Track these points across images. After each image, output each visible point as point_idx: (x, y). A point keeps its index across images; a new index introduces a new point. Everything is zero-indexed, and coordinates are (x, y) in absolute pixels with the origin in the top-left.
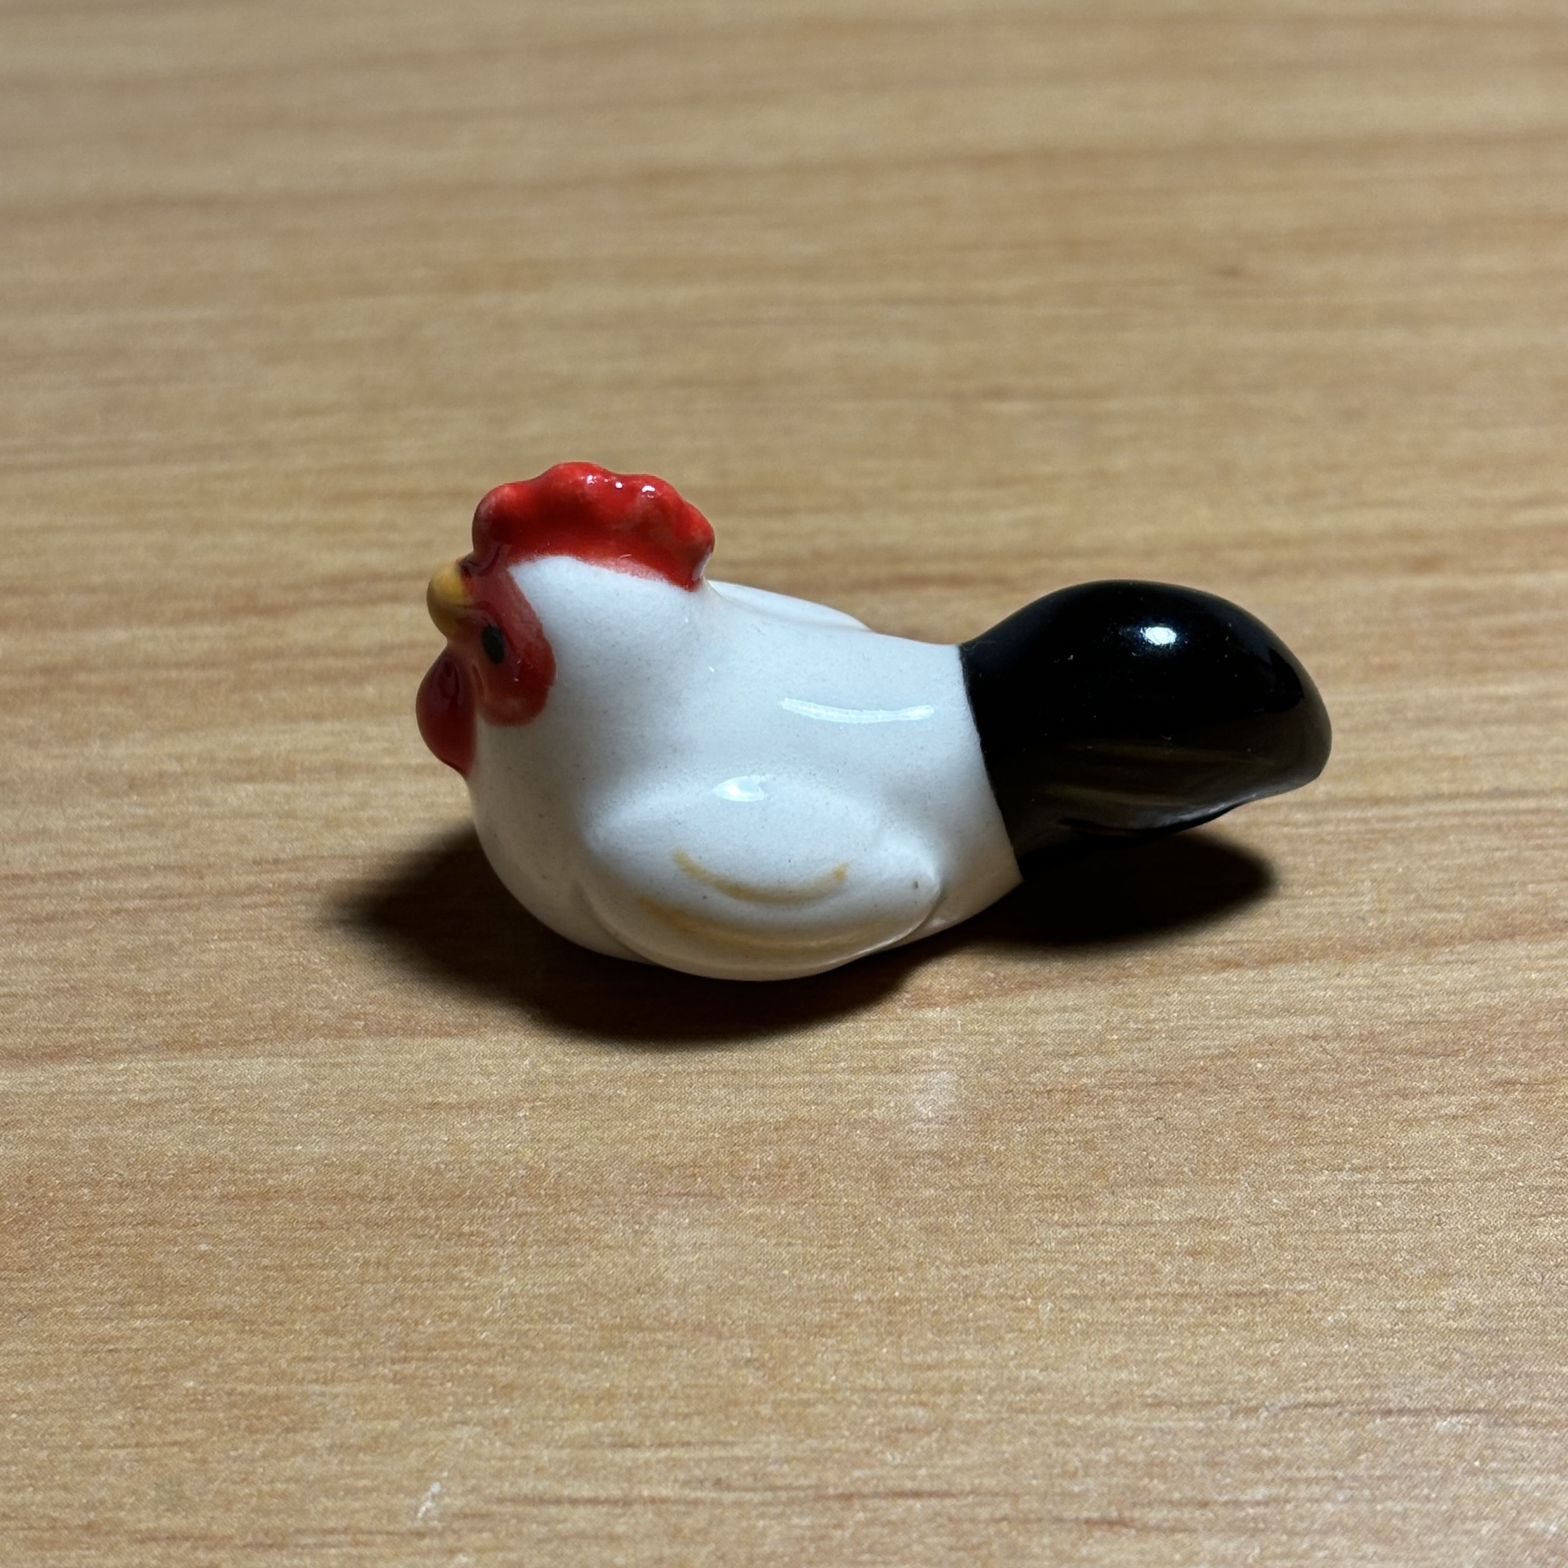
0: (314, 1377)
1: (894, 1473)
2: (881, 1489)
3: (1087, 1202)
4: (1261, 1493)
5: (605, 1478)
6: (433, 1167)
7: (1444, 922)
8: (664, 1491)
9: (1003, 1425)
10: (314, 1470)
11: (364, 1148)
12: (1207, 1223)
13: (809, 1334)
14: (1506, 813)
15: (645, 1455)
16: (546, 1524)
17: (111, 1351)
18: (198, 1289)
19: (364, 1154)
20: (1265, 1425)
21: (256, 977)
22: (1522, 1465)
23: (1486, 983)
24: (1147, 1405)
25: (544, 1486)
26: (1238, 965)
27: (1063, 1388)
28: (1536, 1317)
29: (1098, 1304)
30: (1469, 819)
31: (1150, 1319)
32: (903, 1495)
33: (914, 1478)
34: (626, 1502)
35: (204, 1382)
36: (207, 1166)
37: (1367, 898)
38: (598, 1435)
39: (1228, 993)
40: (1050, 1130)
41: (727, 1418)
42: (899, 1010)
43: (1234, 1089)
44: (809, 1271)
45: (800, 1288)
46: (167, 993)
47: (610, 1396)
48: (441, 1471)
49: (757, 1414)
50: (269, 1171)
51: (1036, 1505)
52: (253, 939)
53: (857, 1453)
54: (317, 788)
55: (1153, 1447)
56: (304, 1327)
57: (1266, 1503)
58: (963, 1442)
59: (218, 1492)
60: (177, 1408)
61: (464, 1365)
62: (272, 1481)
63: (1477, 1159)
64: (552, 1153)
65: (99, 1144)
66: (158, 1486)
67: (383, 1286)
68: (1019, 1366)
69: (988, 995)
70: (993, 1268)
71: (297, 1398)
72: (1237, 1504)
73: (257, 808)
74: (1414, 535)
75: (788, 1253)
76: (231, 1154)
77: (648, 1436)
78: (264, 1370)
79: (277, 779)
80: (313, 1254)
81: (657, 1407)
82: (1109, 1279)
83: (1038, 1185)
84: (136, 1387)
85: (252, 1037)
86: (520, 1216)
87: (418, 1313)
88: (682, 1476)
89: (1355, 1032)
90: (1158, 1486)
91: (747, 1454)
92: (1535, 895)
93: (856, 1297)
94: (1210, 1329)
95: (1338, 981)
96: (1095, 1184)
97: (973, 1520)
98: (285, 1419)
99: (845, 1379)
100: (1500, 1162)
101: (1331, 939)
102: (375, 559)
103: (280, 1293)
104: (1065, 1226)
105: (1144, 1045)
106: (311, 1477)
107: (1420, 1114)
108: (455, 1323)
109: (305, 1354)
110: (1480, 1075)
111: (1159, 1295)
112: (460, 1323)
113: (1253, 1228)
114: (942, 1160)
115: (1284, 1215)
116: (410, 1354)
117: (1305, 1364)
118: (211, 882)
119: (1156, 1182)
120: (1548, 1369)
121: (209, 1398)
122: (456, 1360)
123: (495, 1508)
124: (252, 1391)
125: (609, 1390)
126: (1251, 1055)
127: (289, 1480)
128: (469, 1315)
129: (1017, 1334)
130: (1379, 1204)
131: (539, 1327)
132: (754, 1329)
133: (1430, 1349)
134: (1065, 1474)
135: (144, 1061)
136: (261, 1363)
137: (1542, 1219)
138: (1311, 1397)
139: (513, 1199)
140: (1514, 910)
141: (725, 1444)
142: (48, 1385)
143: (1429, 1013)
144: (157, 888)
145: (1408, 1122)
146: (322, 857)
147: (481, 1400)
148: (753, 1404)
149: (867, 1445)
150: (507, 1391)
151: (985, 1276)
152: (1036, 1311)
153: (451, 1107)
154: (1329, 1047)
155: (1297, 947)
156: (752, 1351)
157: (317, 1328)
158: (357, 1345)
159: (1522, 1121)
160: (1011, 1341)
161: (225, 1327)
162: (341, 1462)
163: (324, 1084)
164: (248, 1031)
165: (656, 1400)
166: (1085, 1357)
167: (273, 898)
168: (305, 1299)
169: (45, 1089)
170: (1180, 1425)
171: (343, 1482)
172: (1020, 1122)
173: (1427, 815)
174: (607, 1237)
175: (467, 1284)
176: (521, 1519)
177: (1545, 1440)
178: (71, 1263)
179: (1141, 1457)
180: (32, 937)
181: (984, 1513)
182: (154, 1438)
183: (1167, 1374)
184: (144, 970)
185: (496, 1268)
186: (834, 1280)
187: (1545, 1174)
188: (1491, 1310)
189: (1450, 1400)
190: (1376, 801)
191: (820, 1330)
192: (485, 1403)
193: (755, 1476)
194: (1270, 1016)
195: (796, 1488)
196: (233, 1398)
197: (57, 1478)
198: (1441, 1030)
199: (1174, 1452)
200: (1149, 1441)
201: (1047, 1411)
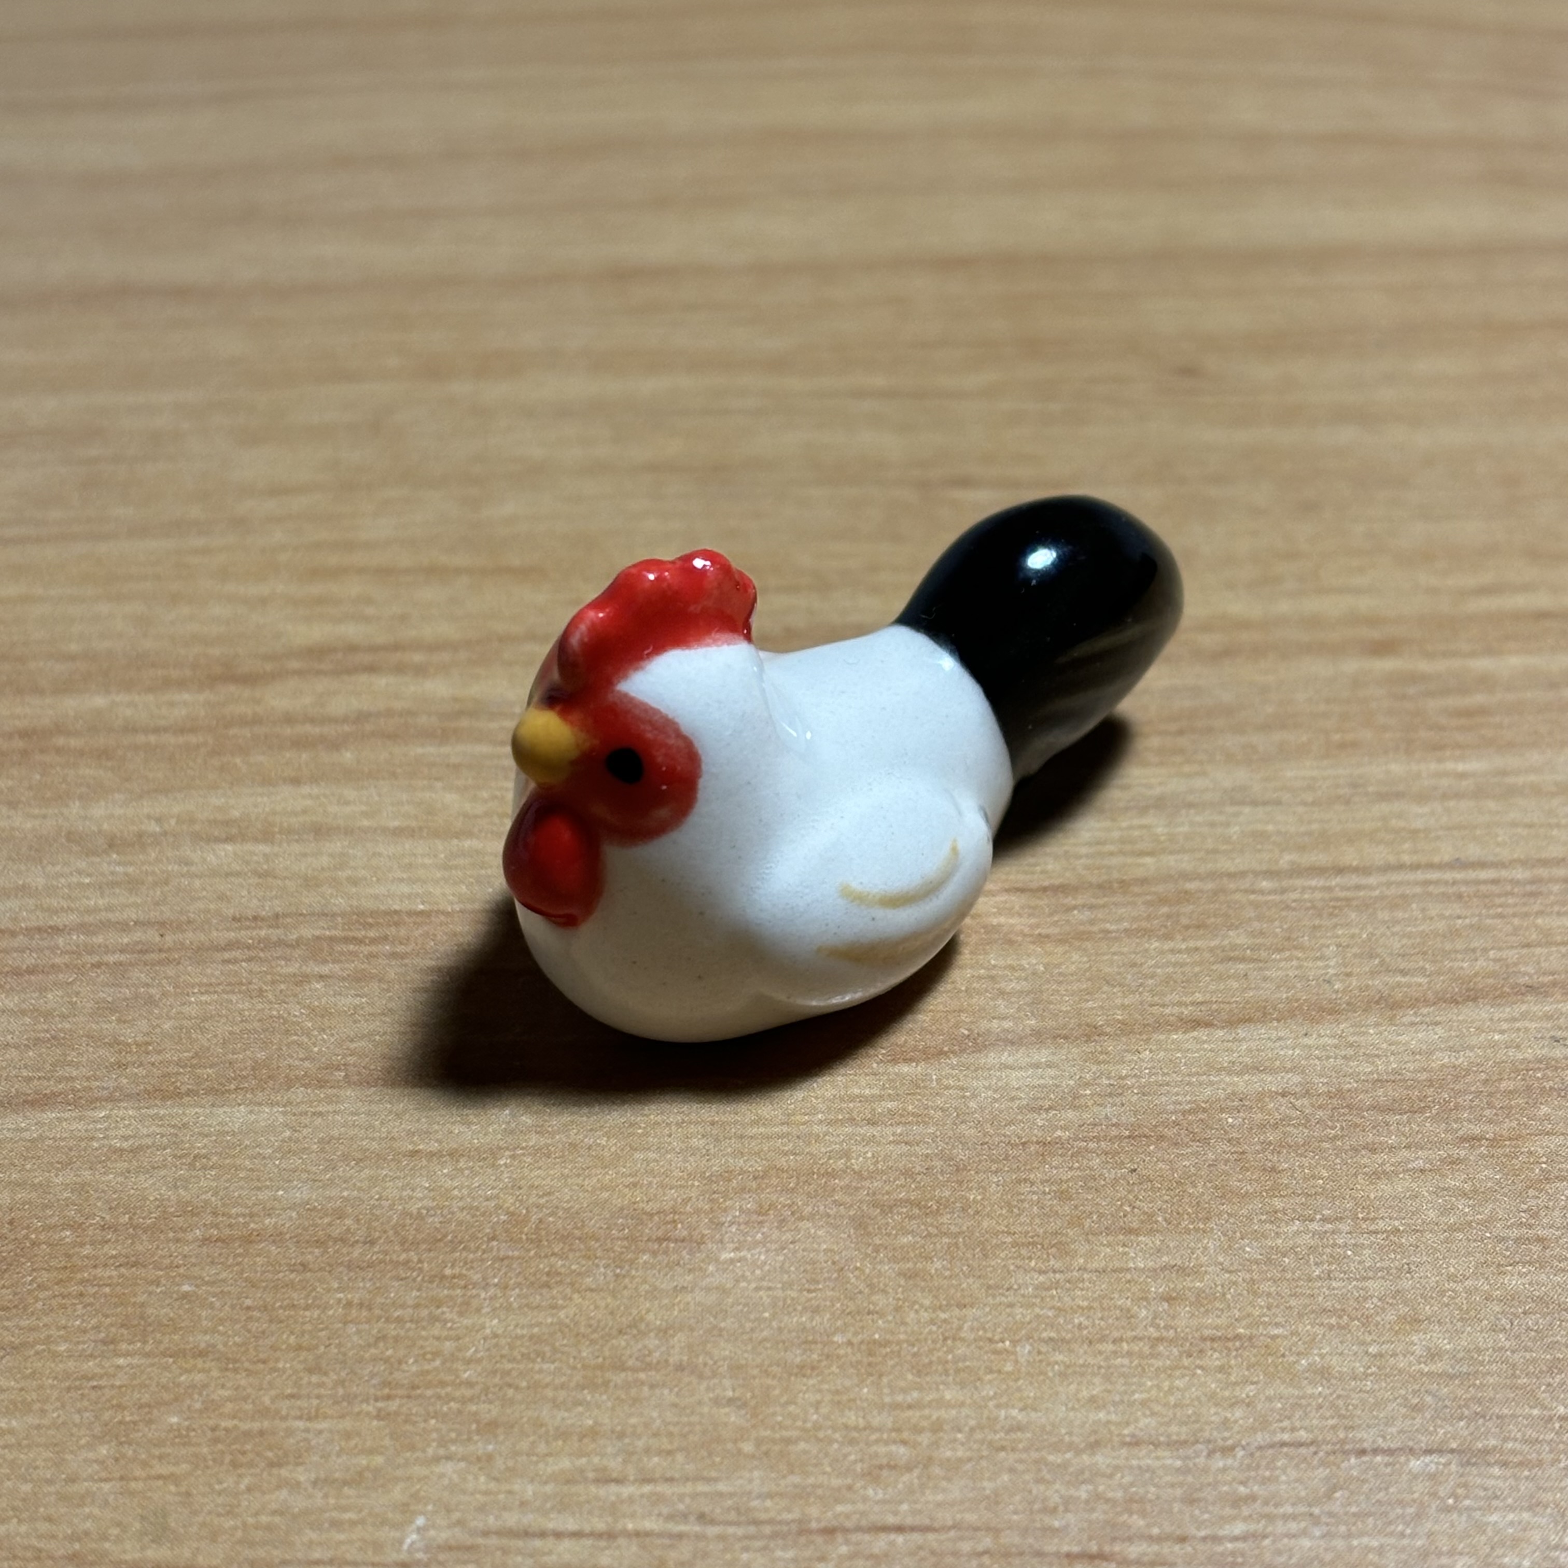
0: (299, 1413)
1: (876, 1508)
2: (864, 1523)
3: (1063, 1250)
4: (1239, 1528)
5: (590, 1512)
6: (415, 1212)
7: (1409, 986)
8: (649, 1525)
9: (984, 1463)
10: (298, 1503)
11: (345, 1194)
12: (1182, 1271)
13: (790, 1375)
14: (1466, 883)
15: (627, 1491)
16: (531, 1556)
17: (94, 1387)
18: (181, 1328)
19: (346, 1199)
20: (1241, 1464)
21: (237, 1029)
22: (1495, 1503)
23: (1451, 1044)
24: (1124, 1444)
25: (529, 1519)
26: (1208, 1025)
27: (1043, 1428)
28: (1506, 1361)
29: (1075, 1346)
30: (1431, 888)
31: (1126, 1361)
32: (886, 1529)
33: (896, 1513)
34: (610, 1535)
35: (188, 1419)
36: (189, 1210)
37: (1332, 963)
38: (582, 1471)
39: (1197, 1051)
40: (1025, 1180)
41: (710, 1454)
42: (875, 1065)
43: (1206, 1141)
44: (789, 1314)
45: (780, 1330)
46: (148, 1044)
47: (593, 1433)
48: (426, 1505)
49: (740, 1451)
50: (251, 1215)
51: (1017, 1540)
52: (233, 992)
53: (839, 1489)
54: (296, 848)
55: (1132, 1484)
56: (288, 1365)
57: (1244, 1538)
58: (944, 1478)
59: (203, 1525)
60: (160, 1443)
61: (447, 1403)
62: (256, 1514)
63: (1445, 1211)
64: (533, 1200)
65: (81, 1188)
66: (143, 1518)
67: (367, 1327)
68: (998, 1406)
69: (963, 1051)
70: (970, 1312)
71: (282, 1434)
72: (1216, 1539)
73: (236, 867)
74: (1373, 621)
75: (768, 1296)
76: (213, 1199)
77: (631, 1472)
78: (249, 1407)
79: (256, 840)
80: (295, 1295)
81: (640, 1444)
82: (1086, 1323)
83: (1015, 1233)
84: (120, 1423)
85: (233, 1087)
86: (502, 1260)
87: (402, 1352)
88: (665, 1511)
89: (1322, 1089)
90: (1138, 1522)
91: (731, 1489)
92: (1496, 960)
93: (835, 1339)
94: (1187, 1372)
95: (1306, 1041)
96: (1071, 1233)
97: (956, 1554)
98: (270, 1454)
99: (827, 1417)
100: (1466, 1214)
101: (1297, 1000)
102: (352, 631)
103: (263, 1332)
104: (1041, 1272)
105: (1118, 1100)
106: (297, 1510)
107: (1388, 1167)
108: (438, 1363)
109: (289, 1391)
110: (1446, 1131)
111: (1135, 1338)
112: (443, 1363)
113: (1227, 1275)
114: (920, 1209)
115: (1257, 1262)
116: (394, 1392)
117: (1279, 1405)
118: (189, 937)
119: (1131, 1231)
120: (1519, 1411)
121: (192, 1434)
122: (439, 1397)
123: (480, 1541)
124: (236, 1427)
125: (592, 1427)
126: (1222, 1110)
127: (274, 1513)
128: (452, 1355)
129: (995, 1375)
130: (1349, 1253)
131: (522, 1366)
132: (736, 1369)
133: (1403, 1392)
134: (1045, 1510)
135: (125, 1108)
136: (245, 1399)
137: (1510, 1268)
138: (1286, 1437)
139: (495, 1243)
140: (1476, 975)
141: (708, 1480)
142: (32, 1420)
143: (1395, 1072)
144: (137, 943)
145: (1377, 1175)
146: (301, 915)
147: (465, 1437)
148: (735, 1442)
149: (849, 1481)
150: (490, 1428)
151: (963, 1319)
152: (1015, 1353)
153: (432, 1155)
154: (1298, 1103)
155: (1265, 1007)
156: (734, 1390)
157: (300, 1367)
158: (342, 1383)
159: (1487, 1175)
160: (990, 1382)
161: (207, 1366)
162: (326, 1496)
163: (305, 1132)
164: (229, 1081)
165: (639, 1437)
166: (1063, 1397)
167: (252, 953)
168: (288, 1338)
169: (26, 1135)
170: (1158, 1463)
171: (327, 1515)
172: (996, 1172)
173: (1389, 884)
174: (589, 1280)
175: (449, 1325)
176: (505, 1551)
177: (1516, 1478)
178: (54, 1302)
179: (1119, 1494)
180: (12, 989)
181: (966, 1547)
182: (138, 1472)
183: (1145, 1415)
184: (125, 1022)
185: (478, 1310)
186: (814, 1323)
187: (1512, 1225)
188: (1461, 1355)
189: (1424, 1441)
190: (1340, 870)
191: (802, 1370)
192: (469, 1439)
193: (738, 1510)
194: (1240, 1074)
195: (780, 1522)
196: (217, 1433)
197: (42, 1510)
198: (1407, 1088)
199: (1153, 1489)
200: (1128, 1479)
201: (1026, 1450)
